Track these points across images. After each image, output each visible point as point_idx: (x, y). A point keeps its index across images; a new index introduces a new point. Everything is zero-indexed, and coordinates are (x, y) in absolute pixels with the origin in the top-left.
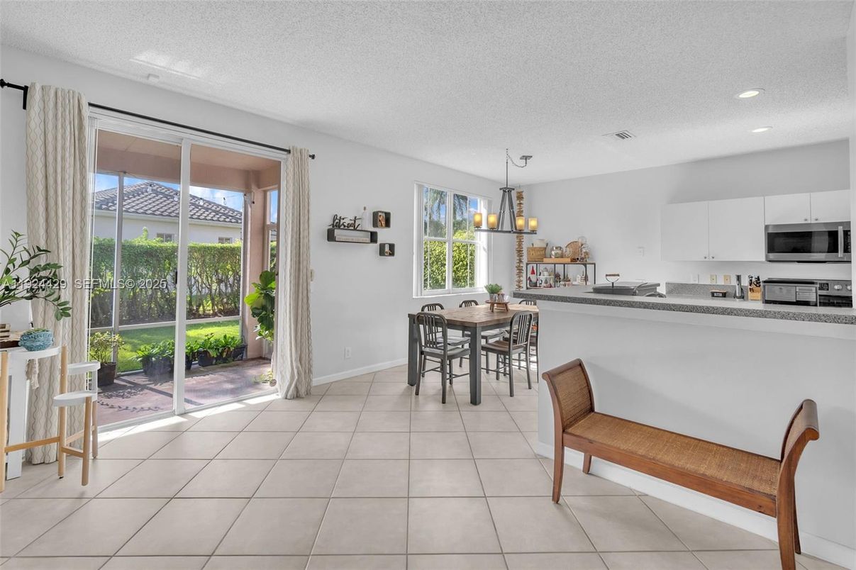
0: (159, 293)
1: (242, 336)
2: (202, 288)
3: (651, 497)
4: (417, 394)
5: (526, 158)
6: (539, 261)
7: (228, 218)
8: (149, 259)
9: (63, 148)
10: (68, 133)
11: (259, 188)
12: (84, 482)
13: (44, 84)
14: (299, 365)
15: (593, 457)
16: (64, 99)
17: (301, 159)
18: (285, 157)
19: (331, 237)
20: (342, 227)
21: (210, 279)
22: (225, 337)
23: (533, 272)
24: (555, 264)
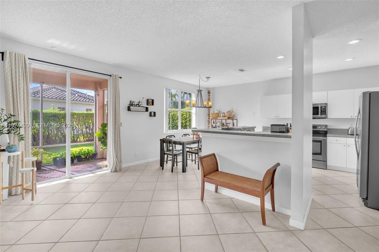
0: (60, 133)
1: (95, 149)
2: (79, 131)
3: (236, 199)
4: (163, 169)
5: (208, 78)
6: (216, 118)
7: (90, 100)
8: (55, 118)
9: (19, 76)
10: (20, 70)
11: (101, 89)
12: (32, 200)
13: (10, 51)
14: (117, 159)
15: (218, 186)
16: (19, 57)
17: (116, 79)
18: (109, 78)
19: (129, 109)
20: (134, 105)
21: (82, 127)
22: (88, 150)
23: (214, 123)
24: (222, 120)
